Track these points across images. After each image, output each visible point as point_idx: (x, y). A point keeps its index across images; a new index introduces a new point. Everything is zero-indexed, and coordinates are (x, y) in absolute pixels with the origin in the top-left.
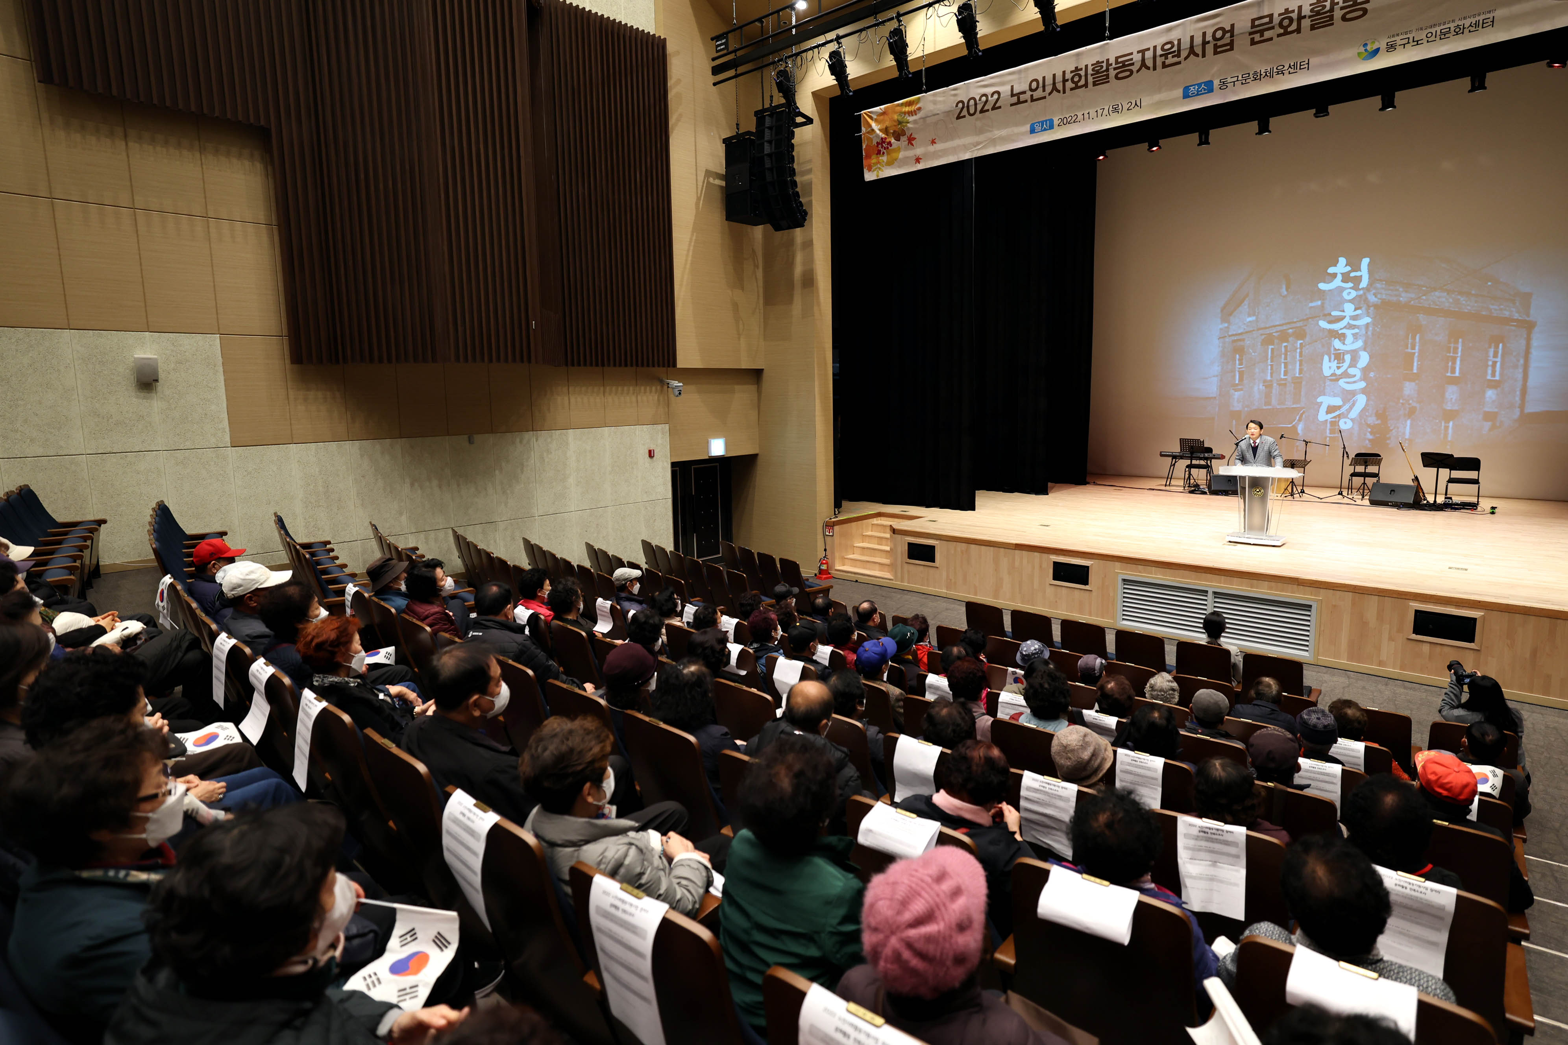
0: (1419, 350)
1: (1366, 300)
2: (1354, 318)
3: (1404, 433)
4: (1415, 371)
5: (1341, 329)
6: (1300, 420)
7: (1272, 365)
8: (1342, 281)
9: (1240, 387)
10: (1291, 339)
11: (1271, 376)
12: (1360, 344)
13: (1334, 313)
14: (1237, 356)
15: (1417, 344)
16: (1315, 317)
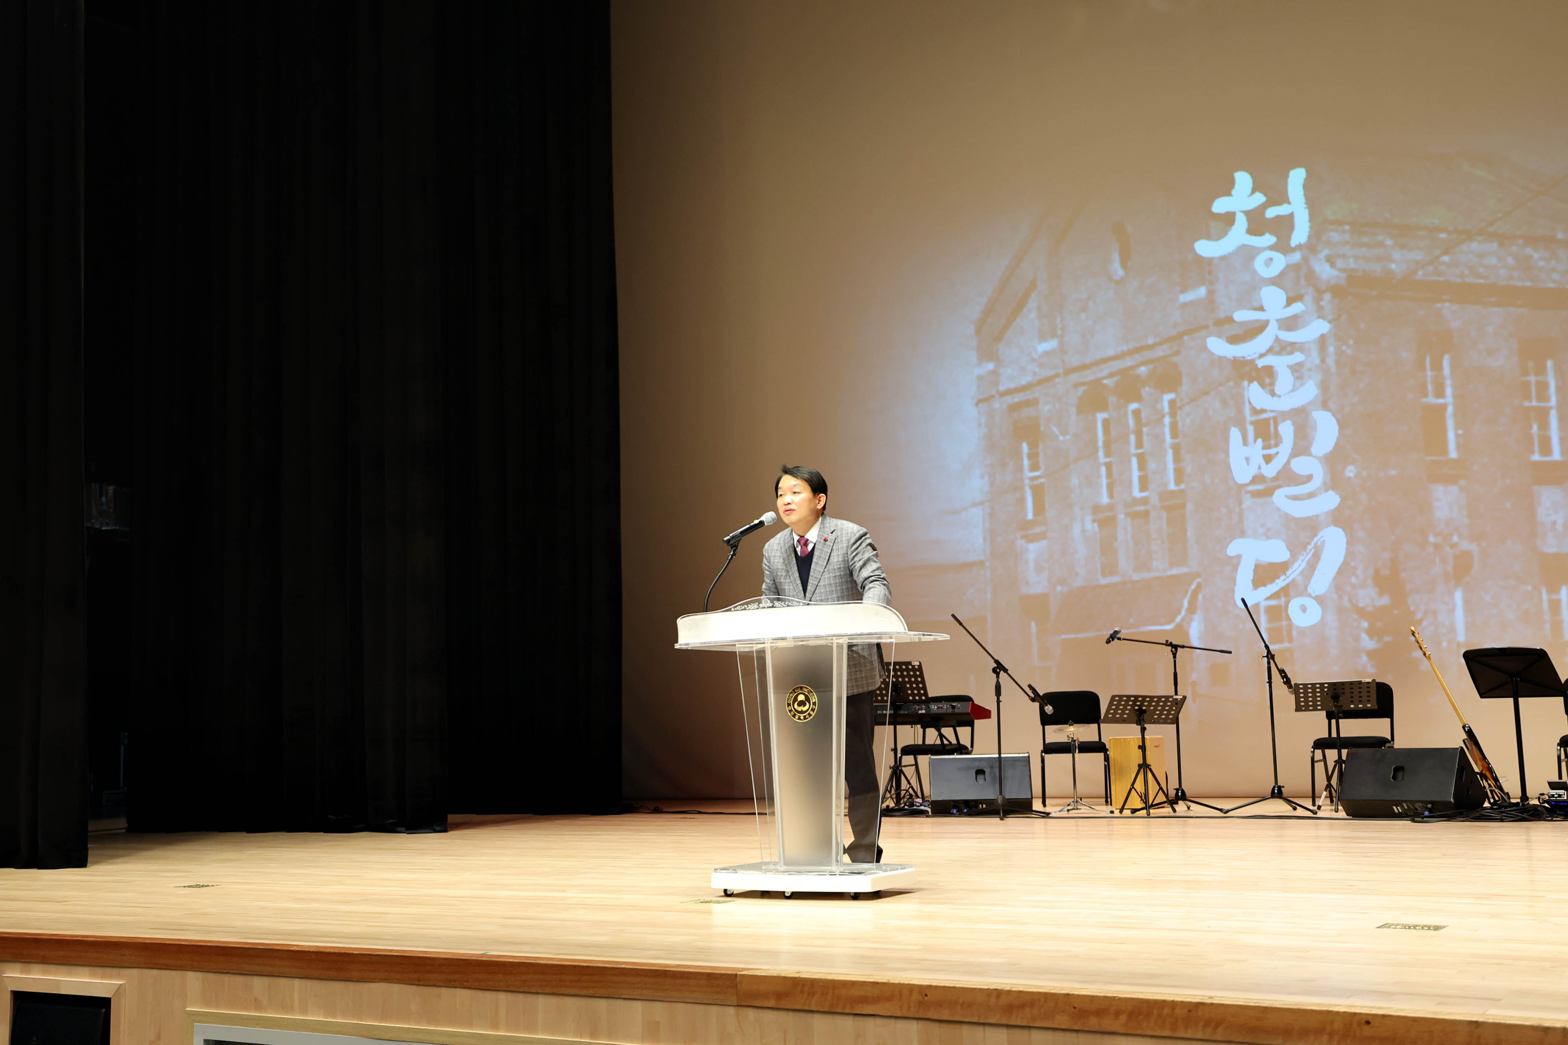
0: (1455, 396)
1: (1311, 277)
2: (1290, 324)
3: (1452, 629)
4: (1453, 454)
5: (1262, 356)
6: (1192, 610)
7: (1108, 466)
8: (1251, 231)
9: (1038, 530)
10: (1146, 391)
11: (1111, 495)
12: (1310, 391)
13: (1242, 316)
14: (1025, 447)
15: (1448, 382)
16: (1197, 329)
